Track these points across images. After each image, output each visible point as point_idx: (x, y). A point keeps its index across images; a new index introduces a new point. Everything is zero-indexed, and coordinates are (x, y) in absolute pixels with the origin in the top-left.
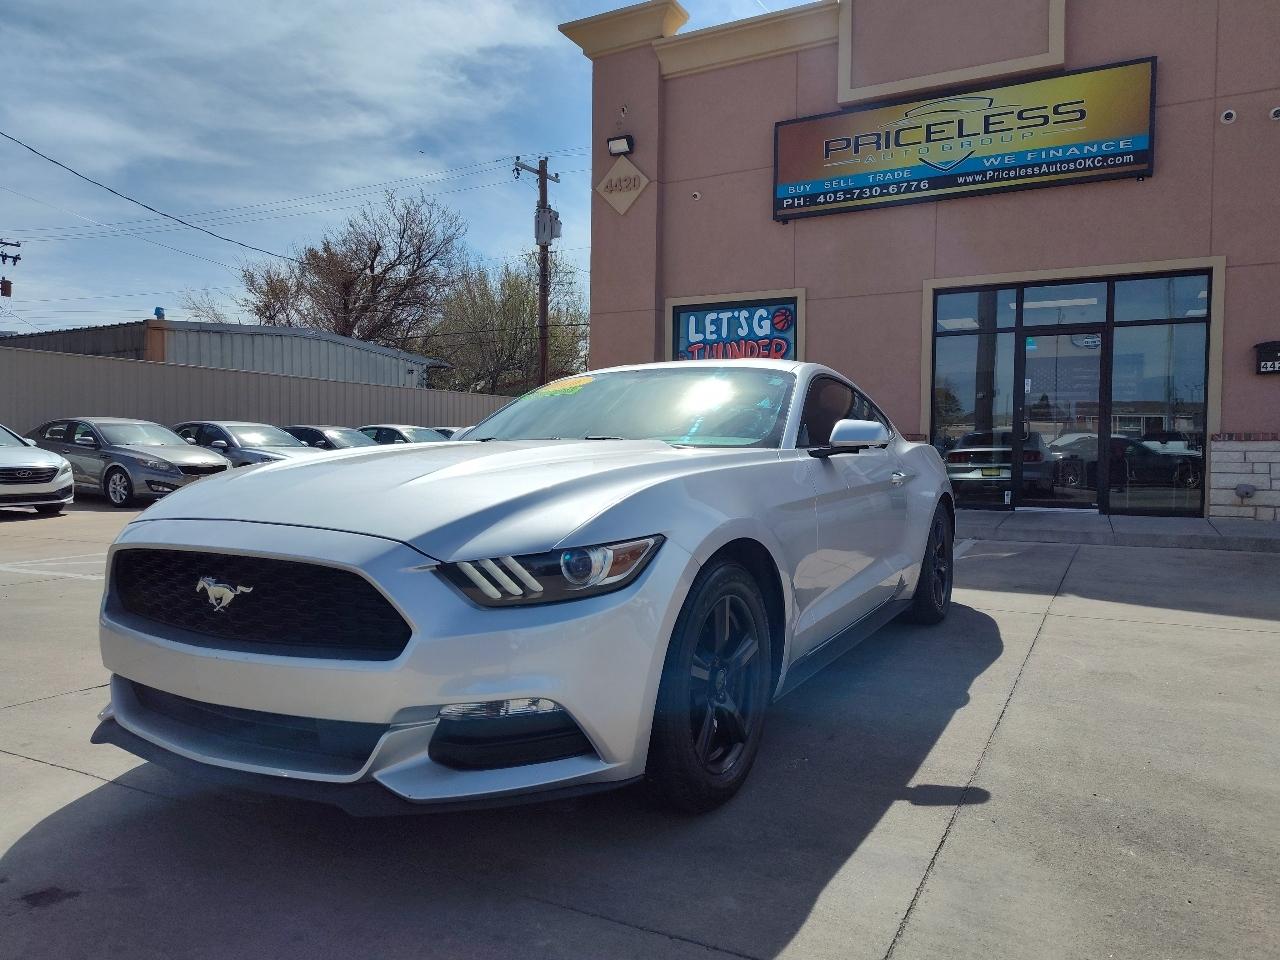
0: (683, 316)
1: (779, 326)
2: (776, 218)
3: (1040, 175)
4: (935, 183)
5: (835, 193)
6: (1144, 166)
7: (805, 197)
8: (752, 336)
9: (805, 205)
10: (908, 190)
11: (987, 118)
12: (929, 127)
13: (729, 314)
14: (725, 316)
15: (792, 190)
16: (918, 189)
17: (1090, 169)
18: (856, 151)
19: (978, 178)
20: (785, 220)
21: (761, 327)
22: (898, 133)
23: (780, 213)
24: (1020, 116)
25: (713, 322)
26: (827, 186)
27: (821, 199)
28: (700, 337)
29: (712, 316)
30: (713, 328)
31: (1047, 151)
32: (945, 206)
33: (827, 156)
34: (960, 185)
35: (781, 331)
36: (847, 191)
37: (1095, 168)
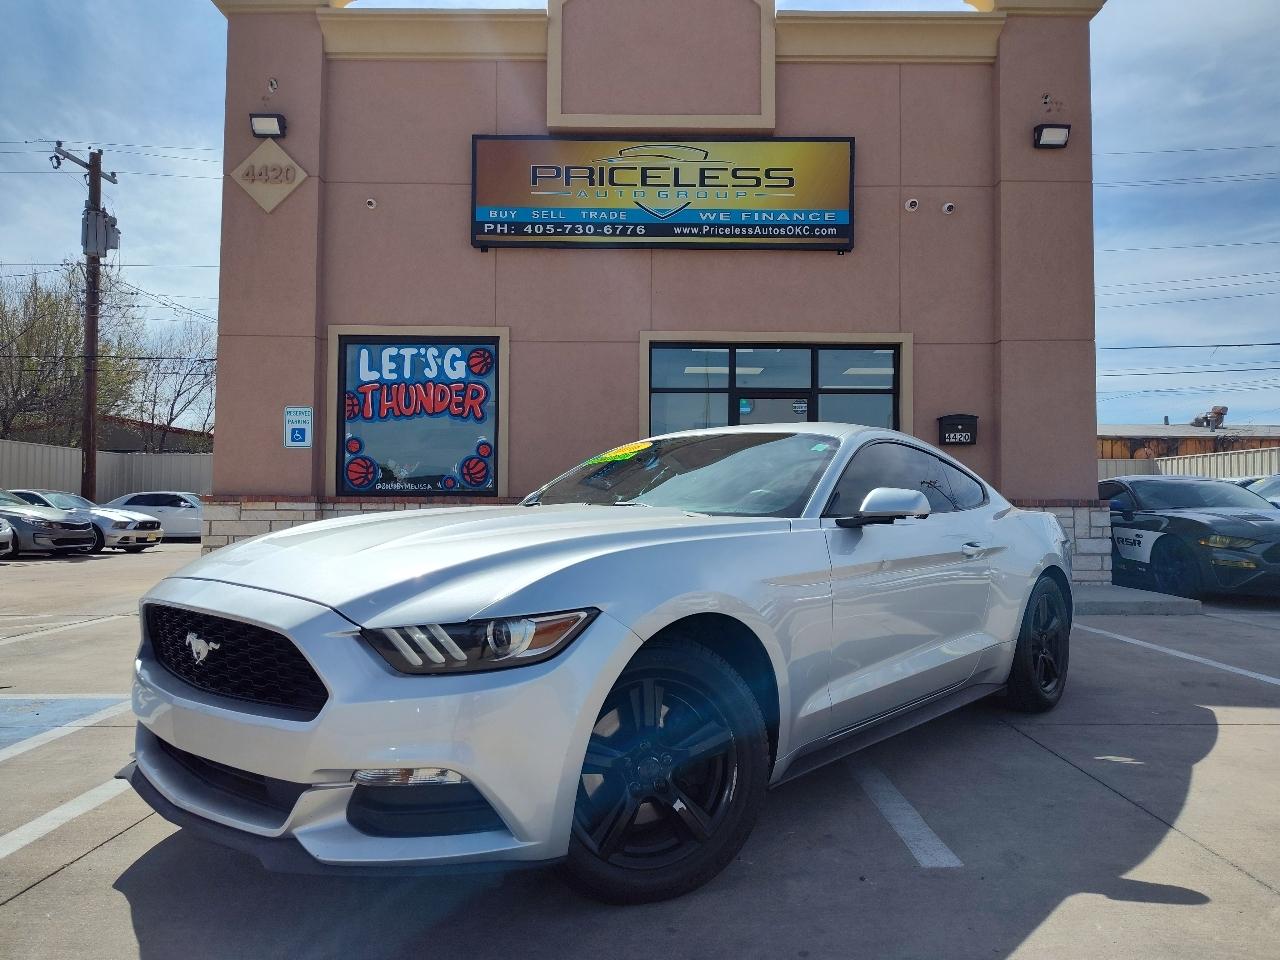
0: (351, 349)
1: (476, 369)
2: (475, 244)
3: (753, 236)
4: (652, 229)
5: (544, 225)
6: (846, 241)
7: (510, 225)
8: (443, 378)
9: (509, 233)
10: (623, 233)
11: (702, 171)
12: (644, 170)
13: (414, 351)
14: (408, 352)
15: (493, 214)
16: (634, 234)
17: (798, 236)
18: (568, 184)
19: (695, 231)
20: (484, 247)
21: (454, 369)
22: (612, 170)
23: (479, 237)
24: (734, 175)
25: (392, 358)
26: (535, 215)
27: (528, 229)
28: (375, 375)
29: (393, 351)
30: (393, 366)
31: (760, 213)
32: (659, 255)
33: (535, 183)
34: (678, 235)
35: (479, 374)
36: (557, 225)
37: (804, 236)
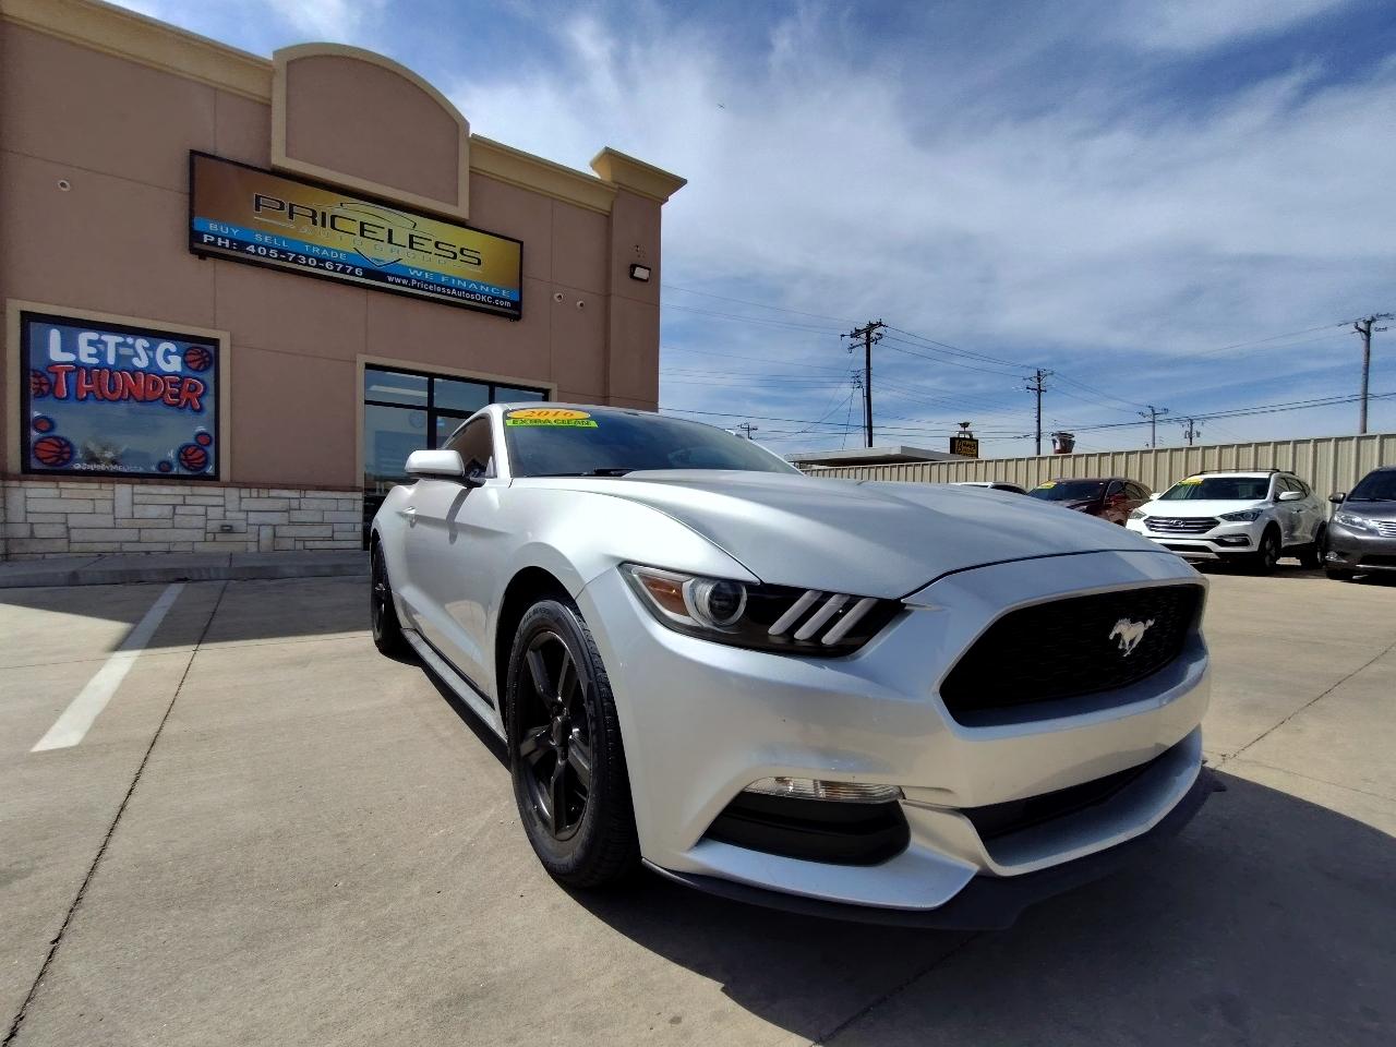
0: (34, 327)
1: (194, 365)
2: (193, 250)
3: (450, 295)
4: (368, 273)
5: (268, 248)
6: (517, 313)
7: (231, 241)
8: (154, 369)
9: (230, 248)
10: (343, 271)
11: (411, 237)
12: (362, 224)
13: (120, 339)
14: (112, 340)
15: (213, 227)
16: (352, 273)
17: (484, 303)
18: (291, 217)
19: (404, 282)
20: (203, 255)
21: (168, 362)
22: (333, 217)
23: (197, 245)
24: (437, 244)
25: (91, 343)
26: (258, 238)
27: (251, 248)
28: (70, 357)
29: (94, 336)
30: (93, 350)
31: (456, 279)
32: (374, 296)
33: (257, 209)
34: (388, 282)
35: (197, 370)
36: (280, 252)
37: (487, 303)
